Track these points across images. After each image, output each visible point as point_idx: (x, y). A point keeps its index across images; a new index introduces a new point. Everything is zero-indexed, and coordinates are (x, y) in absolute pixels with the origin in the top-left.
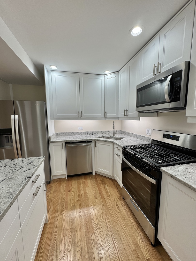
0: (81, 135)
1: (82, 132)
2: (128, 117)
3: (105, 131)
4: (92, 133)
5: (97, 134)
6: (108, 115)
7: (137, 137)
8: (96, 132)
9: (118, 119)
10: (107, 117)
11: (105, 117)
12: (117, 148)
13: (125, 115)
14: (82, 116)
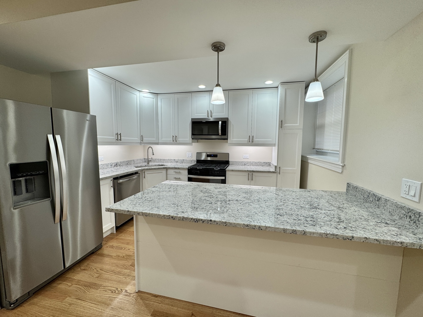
0: (104, 169)
1: (104, 164)
2: (178, 142)
4: (116, 165)
5: (122, 165)
6: (145, 139)
7: (176, 162)
8: (121, 162)
9: (157, 144)
10: (144, 141)
11: (141, 142)
12: (175, 172)
13: (173, 141)
14: (121, 140)
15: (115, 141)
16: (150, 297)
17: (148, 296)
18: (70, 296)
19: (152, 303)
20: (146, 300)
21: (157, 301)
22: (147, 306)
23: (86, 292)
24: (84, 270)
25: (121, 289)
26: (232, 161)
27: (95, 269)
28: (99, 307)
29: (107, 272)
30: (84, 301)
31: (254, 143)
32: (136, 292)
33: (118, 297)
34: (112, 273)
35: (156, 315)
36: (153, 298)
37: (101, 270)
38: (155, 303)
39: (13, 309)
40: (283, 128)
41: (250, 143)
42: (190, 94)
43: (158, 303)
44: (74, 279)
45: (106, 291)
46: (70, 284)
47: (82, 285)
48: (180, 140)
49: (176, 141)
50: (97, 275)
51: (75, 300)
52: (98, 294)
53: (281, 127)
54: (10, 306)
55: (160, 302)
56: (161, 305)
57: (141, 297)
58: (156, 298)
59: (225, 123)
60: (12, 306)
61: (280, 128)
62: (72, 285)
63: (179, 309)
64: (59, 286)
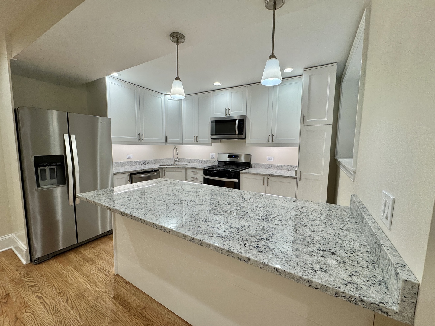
0: (132, 165)
1: (133, 161)
2: (198, 142)
3: (159, 159)
4: (145, 163)
5: (150, 163)
6: (170, 140)
7: (200, 162)
8: (149, 161)
9: (182, 144)
10: (169, 142)
11: (166, 142)
12: (193, 172)
13: (194, 141)
14: (143, 140)
15: (137, 141)
16: (122, 282)
17: (121, 281)
18: (71, 265)
19: (120, 287)
20: (117, 283)
21: (124, 287)
22: (115, 288)
23: (83, 265)
24: (93, 247)
25: (106, 269)
26: (254, 164)
27: (100, 248)
28: (83, 279)
29: (106, 253)
30: (77, 271)
31: (273, 143)
32: (115, 275)
33: (100, 275)
34: (109, 254)
35: (116, 298)
36: (124, 283)
37: (103, 250)
38: (122, 288)
39: (36, 264)
40: (305, 124)
41: (270, 142)
42: (209, 94)
43: (124, 288)
44: (82, 253)
45: (95, 268)
46: (77, 256)
47: (83, 259)
48: (200, 140)
49: (197, 141)
50: (98, 253)
51: (73, 269)
52: (89, 269)
53: (304, 123)
54: (35, 262)
55: (126, 288)
56: (125, 291)
57: (115, 280)
58: (126, 285)
59: (243, 121)
60: (36, 262)
61: (302, 124)
62: (78, 257)
63: (137, 299)
64: (70, 256)
